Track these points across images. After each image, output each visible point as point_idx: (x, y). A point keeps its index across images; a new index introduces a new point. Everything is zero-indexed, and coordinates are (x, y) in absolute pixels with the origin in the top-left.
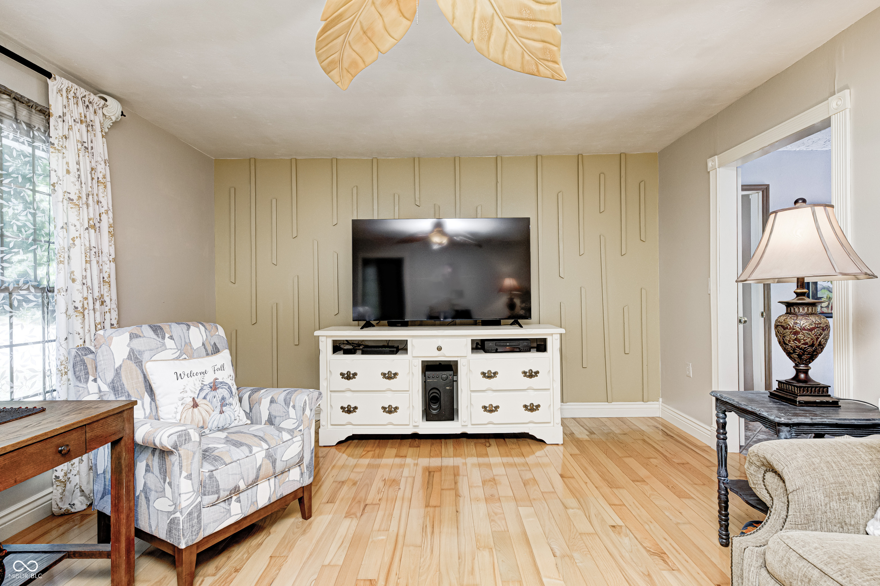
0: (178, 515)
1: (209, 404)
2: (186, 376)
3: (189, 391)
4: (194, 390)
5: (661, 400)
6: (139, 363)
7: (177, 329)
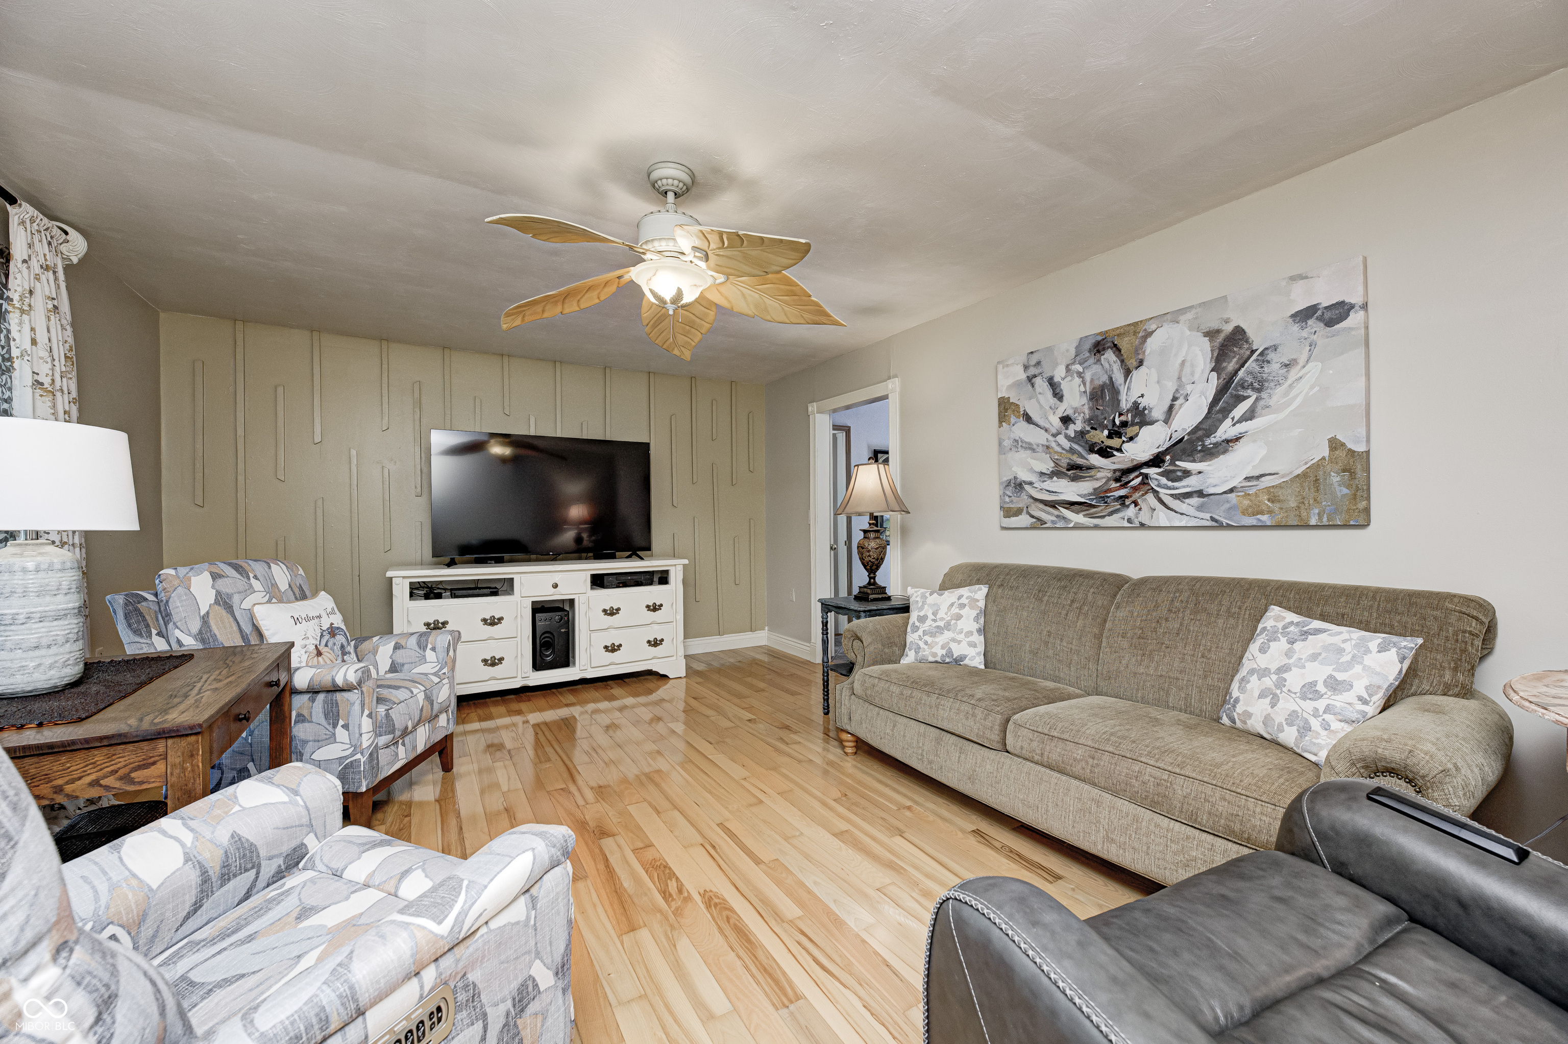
0: (358, 756)
1: (331, 652)
2: (304, 621)
3: (311, 638)
4: (316, 637)
5: (766, 628)
6: (229, 609)
7: (258, 568)
